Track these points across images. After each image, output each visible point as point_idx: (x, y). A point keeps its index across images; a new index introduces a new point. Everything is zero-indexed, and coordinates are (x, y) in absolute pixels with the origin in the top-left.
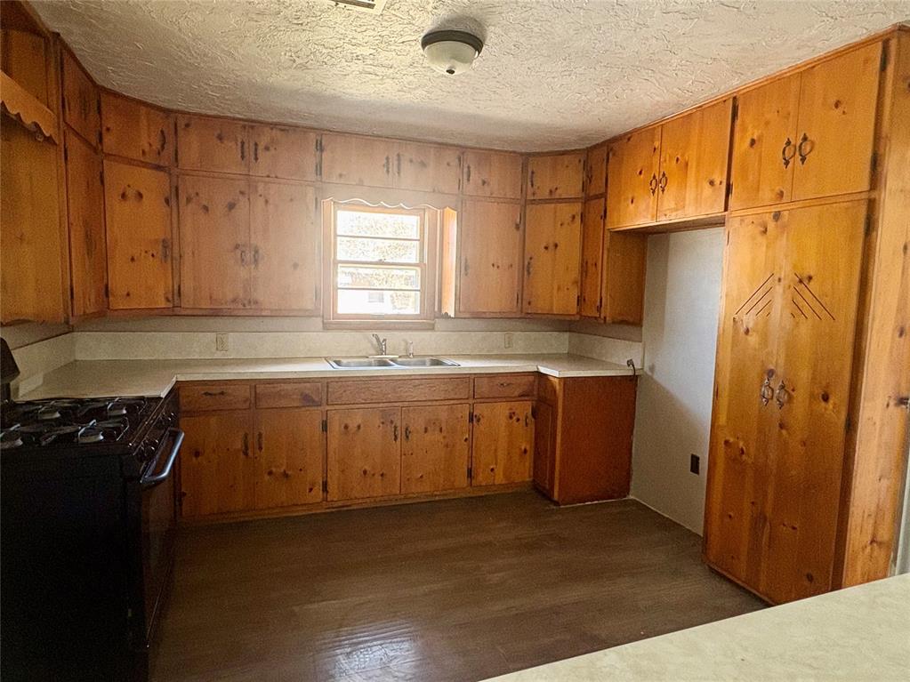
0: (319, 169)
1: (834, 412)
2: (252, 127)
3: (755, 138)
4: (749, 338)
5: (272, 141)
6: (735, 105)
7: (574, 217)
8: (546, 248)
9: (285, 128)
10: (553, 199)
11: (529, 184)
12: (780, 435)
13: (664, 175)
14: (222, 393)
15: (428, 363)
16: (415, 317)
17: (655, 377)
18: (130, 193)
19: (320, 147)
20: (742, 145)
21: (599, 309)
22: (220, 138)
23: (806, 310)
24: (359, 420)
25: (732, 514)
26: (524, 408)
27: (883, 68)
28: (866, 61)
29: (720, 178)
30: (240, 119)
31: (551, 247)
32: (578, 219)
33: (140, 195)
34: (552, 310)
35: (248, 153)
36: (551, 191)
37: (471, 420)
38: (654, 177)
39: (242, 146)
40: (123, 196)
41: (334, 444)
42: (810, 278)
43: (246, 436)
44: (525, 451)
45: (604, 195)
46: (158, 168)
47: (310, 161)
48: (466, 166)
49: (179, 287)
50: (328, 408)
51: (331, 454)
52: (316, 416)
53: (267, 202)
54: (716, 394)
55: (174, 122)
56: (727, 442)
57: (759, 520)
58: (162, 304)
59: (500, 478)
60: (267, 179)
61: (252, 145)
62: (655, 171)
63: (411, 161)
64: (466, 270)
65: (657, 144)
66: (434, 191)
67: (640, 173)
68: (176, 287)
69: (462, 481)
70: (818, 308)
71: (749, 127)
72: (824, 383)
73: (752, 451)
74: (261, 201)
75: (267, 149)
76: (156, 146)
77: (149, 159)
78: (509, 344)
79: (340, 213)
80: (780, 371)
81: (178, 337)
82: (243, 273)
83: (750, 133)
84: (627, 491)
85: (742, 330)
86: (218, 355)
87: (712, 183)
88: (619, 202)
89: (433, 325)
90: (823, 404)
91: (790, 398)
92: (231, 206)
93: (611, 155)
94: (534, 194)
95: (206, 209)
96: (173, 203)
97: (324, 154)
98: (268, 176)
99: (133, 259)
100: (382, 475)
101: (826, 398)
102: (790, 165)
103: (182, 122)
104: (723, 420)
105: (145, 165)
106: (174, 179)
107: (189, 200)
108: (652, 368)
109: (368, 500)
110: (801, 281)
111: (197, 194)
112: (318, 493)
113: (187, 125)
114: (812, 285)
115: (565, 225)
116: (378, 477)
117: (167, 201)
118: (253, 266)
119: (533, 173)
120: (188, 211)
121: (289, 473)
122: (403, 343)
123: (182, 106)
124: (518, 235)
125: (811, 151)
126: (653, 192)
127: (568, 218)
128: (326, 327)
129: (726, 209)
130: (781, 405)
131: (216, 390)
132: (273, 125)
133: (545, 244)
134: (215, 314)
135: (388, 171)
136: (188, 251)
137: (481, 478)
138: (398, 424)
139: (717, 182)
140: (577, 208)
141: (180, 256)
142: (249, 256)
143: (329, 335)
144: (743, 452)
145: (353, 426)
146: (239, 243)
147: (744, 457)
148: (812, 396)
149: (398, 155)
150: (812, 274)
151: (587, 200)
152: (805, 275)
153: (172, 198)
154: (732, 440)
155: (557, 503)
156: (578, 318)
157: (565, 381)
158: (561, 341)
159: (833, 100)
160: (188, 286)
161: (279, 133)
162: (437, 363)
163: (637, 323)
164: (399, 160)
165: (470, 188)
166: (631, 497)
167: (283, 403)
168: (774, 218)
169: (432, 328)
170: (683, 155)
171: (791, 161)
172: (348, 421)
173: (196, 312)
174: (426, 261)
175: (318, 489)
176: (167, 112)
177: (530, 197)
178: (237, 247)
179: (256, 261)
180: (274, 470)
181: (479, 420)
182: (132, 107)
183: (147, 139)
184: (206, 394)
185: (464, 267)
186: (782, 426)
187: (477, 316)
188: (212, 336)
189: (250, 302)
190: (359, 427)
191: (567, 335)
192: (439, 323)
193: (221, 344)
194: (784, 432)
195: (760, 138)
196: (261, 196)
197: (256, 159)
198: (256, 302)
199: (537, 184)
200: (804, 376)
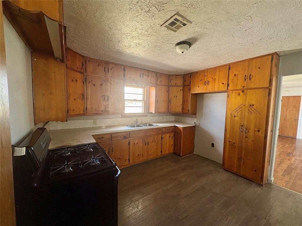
0: (124, 75)
1: (261, 134)
2: (107, 63)
3: (236, 74)
4: (235, 118)
5: (112, 67)
6: (229, 67)
7: (181, 90)
8: (174, 97)
9: (116, 64)
10: (176, 85)
11: (170, 82)
12: (246, 139)
13: (208, 81)
14: (103, 137)
15: (148, 125)
16: (142, 113)
17: (201, 126)
18: (74, 80)
19: (124, 70)
20: (231, 76)
21: (189, 111)
22: (98, 65)
23: (252, 112)
24: (137, 141)
25: (231, 157)
26: (172, 135)
27: (272, 61)
28: (267, 59)
29: (225, 82)
30: (104, 61)
31: (175, 97)
32: (182, 90)
33: (77, 81)
34: (176, 111)
35: (106, 70)
36: (175, 84)
37: (162, 139)
38: (205, 82)
39: (105, 69)
40: (73, 80)
41: (131, 148)
42: (253, 105)
43: (109, 149)
44: (172, 145)
45: (189, 85)
46: (81, 73)
47: (122, 74)
48: (157, 77)
49: (86, 107)
50: (130, 139)
51: (131, 151)
52: (127, 141)
53: (111, 84)
54: (226, 130)
55: (85, 60)
56: (229, 141)
57: (240, 158)
58: (82, 112)
59: (167, 152)
60: (111, 78)
61: (107, 68)
62: (206, 80)
63: (146, 75)
64: (157, 102)
65: (206, 74)
66: (150, 83)
67: (201, 80)
68: (85, 107)
69: (160, 154)
70: (256, 112)
71: (233, 71)
72: (258, 128)
73: (237, 143)
74: (109, 84)
75: (111, 69)
76: (81, 66)
77: (79, 70)
78: (163, 119)
79: (125, 87)
80: (245, 125)
81: (82, 121)
82: (104, 103)
83: (234, 73)
84: (193, 151)
85: (233, 116)
86: (94, 126)
87: (223, 84)
88: (194, 87)
89: (147, 115)
90: (258, 133)
91: (248, 131)
92: (101, 85)
93: (191, 76)
94: (171, 84)
95: (94, 85)
96: (85, 83)
97: (125, 72)
98: (111, 77)
99: (75, 99)
100: (142, 155)
101: (259, 131)
102: (246, 81)
103: (87, 60)
104: (228, 136)
105: (78, 71)
106: (85, 76)
107: (89, 82)
108: (200, 124)
109: (139, 162)
110: (251, 106)
111: (92, 81)
112: (127, 162)
113: (89, 61)
114: (253, 107)
115: (179, 92)
116: (142, 156)
117: (83, 83)
118: (107, 101)
119: (171, 79)
120: (90, 86)
121: (120, 157)
122: (141, 120)
123: (89, 55)
124: (168, 94)
125: (252, 77)
126: (205, 85)
127: (179, 90)
128: (122, 117)
129: (227, 90)
130: (246, 133)
131: (101, 137)
132: (112, 63)
133: (174, 96)
134: (97, 114)
135: (140, 77)
136: (89, 97)
137: (163, 153)
138: (146, 141)
139: (225, 83)
140: (182, 88)
141: (87, 98)
142: (106, 98)
143: (123, 119)
144: (234, 143)
145: (136, 143)
146: (103, 95)
147: (235, 144)
148: (255, 131)
149: (143, 73)
150: (254, 104)
151: (184, 86)
152: (252, 104)
153: (85, 81)
154: (231, 141)
155: (181, 157)
156: (182, 113)
157: (183, 128)
158: (173, 118)
159: (258, 67)
160: (89, 106)
161: (114, 65)
162: (150, 125)
163: (196, 114)
164: (143, 74)
165: (158, 82)
166: (194, 153)
167: (119, 139)
168: (242, 92)
169: (147, 116)
170: (214, 77)
171: (247, 80)
172: (135, 142)
173: (91, 114)
174: (145, 100)
175: (127, 160)
176: (83, 56)
177: (170, 85)
178: (103, 96)
179: (108, 100)
180: (116, 157)
181: (163, 138)
182: (75, 54)
183: (78, 64)
184: (98, 138)
185: (157, 101)
186: (246, 137)
187: (159, 113)
188: (92, 121)
189: (106, 111)
190: (137, 143)
191: (174, 116)
192: (149, 115)
193: (95, 123)
194: (247, 139)
195: (237, 74)
196: (109, 82)
197: (108, 72)
198: (108, 111)
199: (172, 82)
200: (252, 126)
